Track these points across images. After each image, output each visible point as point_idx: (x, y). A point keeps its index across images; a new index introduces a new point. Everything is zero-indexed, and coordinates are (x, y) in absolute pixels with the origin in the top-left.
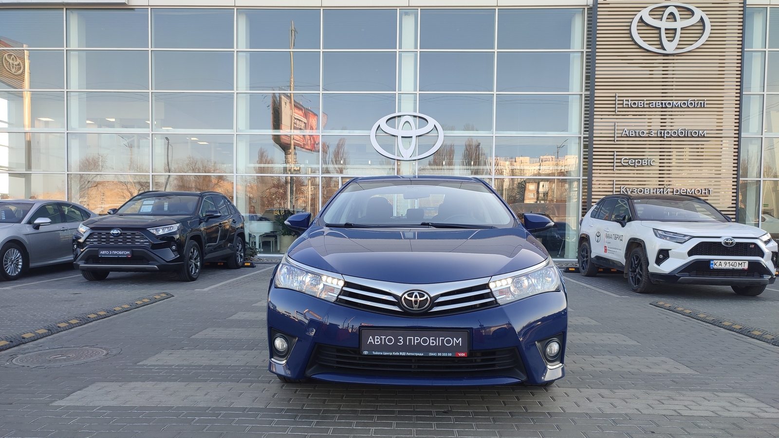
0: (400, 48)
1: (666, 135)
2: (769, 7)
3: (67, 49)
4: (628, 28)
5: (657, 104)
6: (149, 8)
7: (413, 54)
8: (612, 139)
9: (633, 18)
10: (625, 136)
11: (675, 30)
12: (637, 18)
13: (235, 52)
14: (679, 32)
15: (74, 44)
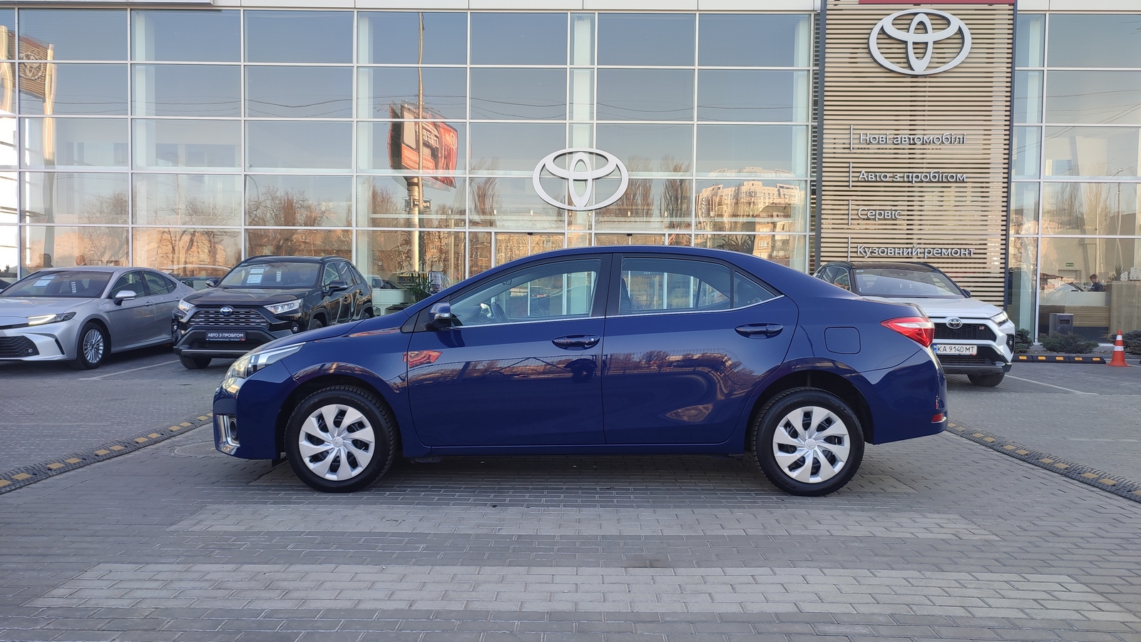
0: (572, 63)
1: (914, 179)
2: (1048, 13)
3: (132, 62)
4: (865, 41)
5: (903, 139)
6: (242, 9)
7: (588, 71)
8: (847, 184)
9: (872, 29)
10: (863, 180)
11: (927, 43)
12: (877, 29)
13: (355, 68)
14: (930, 46)
15: (140, 57)
